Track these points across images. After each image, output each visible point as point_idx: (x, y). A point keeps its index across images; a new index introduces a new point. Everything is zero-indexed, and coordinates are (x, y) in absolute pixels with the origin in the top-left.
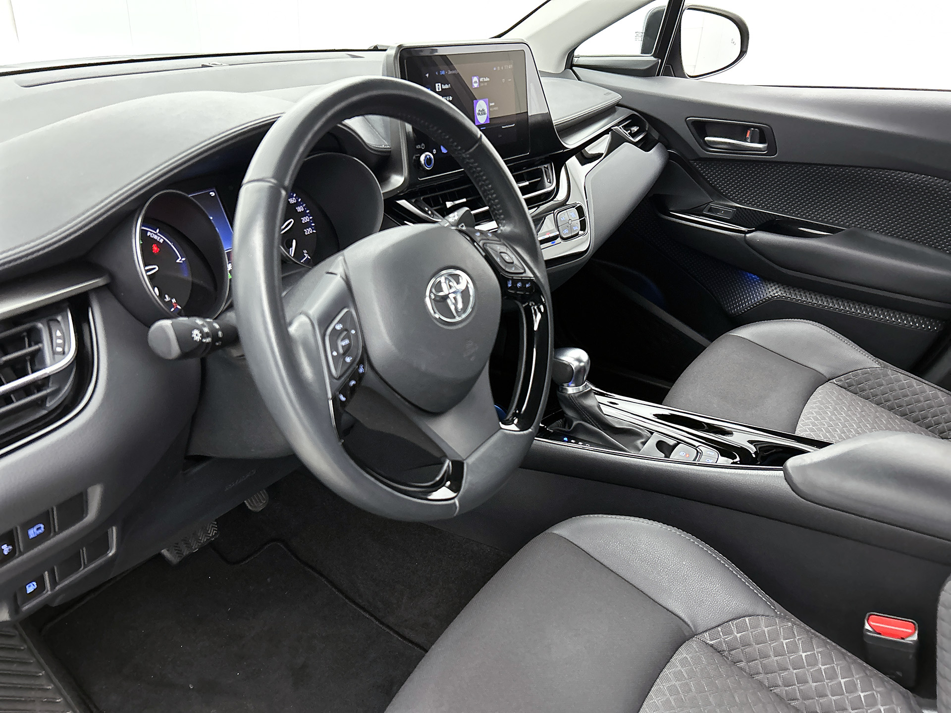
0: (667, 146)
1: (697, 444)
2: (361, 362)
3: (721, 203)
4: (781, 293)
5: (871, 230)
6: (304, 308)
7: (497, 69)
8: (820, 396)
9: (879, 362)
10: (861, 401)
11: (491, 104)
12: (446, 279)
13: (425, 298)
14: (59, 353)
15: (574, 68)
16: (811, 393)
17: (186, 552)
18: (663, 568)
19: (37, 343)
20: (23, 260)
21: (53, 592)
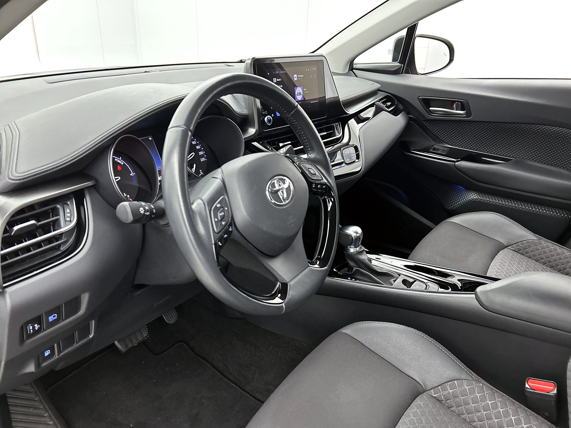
0: (408, 113)
1: (426, 281)
2: (230, 225)
3: (441, 145)
4: (478, 197)
5: (529, 159)
6: (200, 196)
7: (307, 70)
8: (501, 256)
9: (537, 236)
10: (526, 259)
11: (304, 90)
12: (277, 181)
13: (266, 191)
14: (68, 221)
15: (354, 70)
16: (495, 255)
17: (130, 346)
18: (406, 351)
19: (56, 216)
20: (51, 171)
21: (59, 356)
